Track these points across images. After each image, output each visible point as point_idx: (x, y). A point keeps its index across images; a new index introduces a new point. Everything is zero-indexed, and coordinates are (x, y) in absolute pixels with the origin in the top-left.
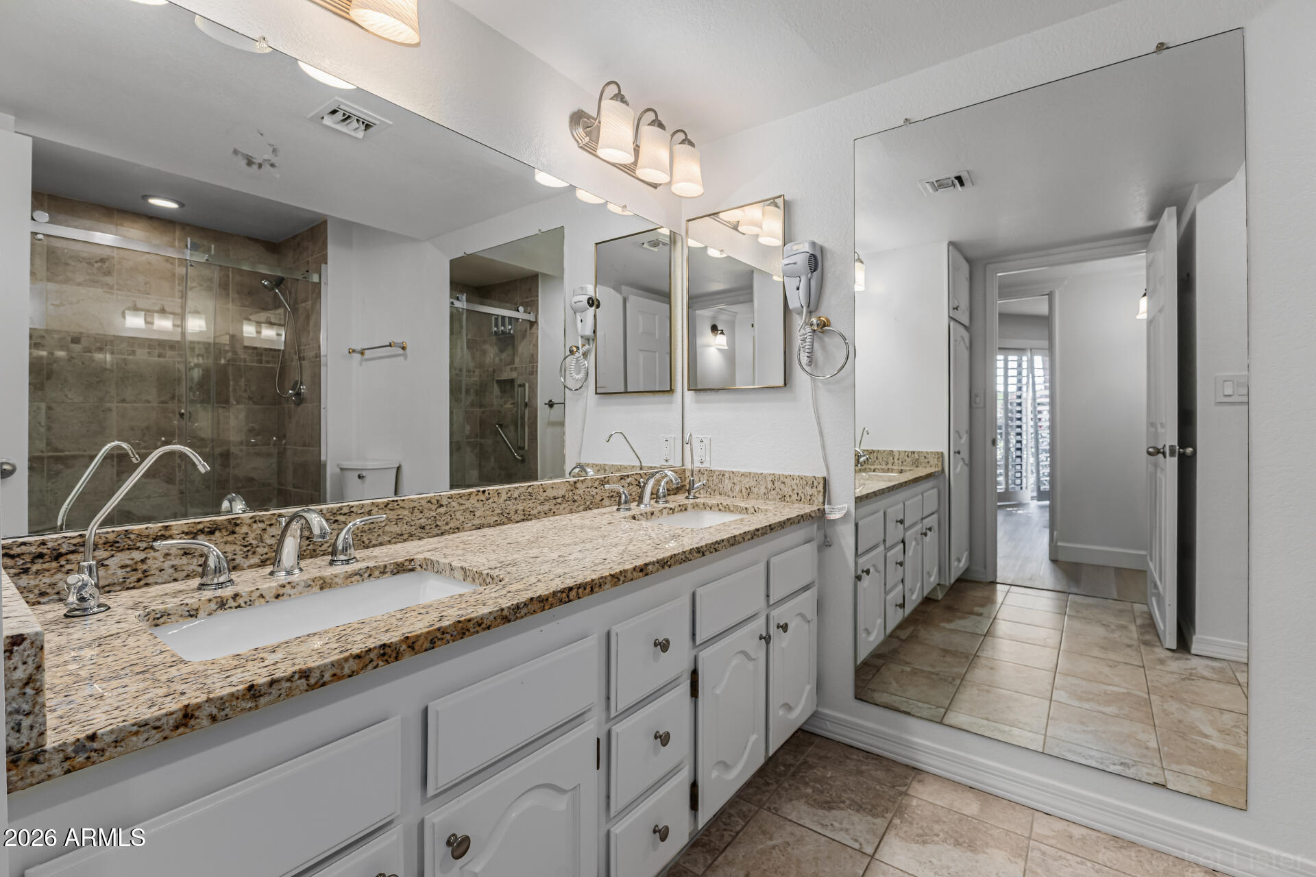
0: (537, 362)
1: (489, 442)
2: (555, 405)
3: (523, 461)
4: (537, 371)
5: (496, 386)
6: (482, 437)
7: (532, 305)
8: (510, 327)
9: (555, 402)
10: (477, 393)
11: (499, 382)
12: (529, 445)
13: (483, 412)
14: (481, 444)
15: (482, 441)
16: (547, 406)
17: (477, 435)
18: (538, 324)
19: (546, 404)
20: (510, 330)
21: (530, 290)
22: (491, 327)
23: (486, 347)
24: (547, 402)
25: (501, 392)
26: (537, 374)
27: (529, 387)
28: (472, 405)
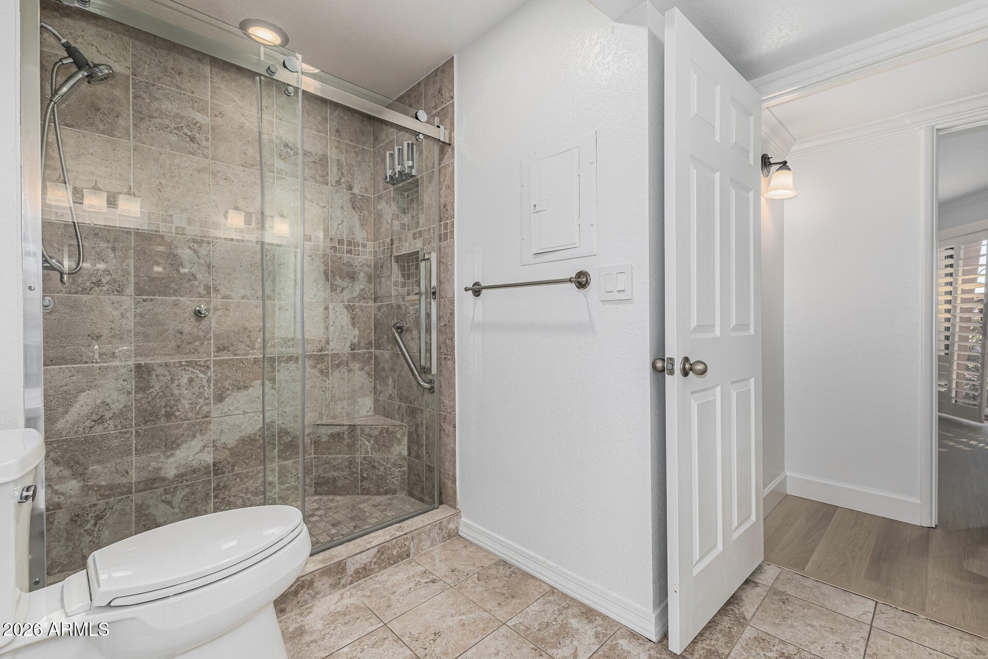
0: (453, 217)
1: (387, 354)
2: (484, 291)
3: (431, 390)
4: (452, 232)
5: (395, 265)
6: (378, 347)
7: (444, 115)
8: (410, 163)
9: (483, 285)
10: (370, 278)
11: (398, 259)
12: (439, 364)
13: (379, 308)
14: (376, 358)
15: (378, 352)
16: (470, 292)
17: (370, 343)
18: (453, 149)
19: (466, 289)
20: (412, 167)
21: (440, 91)
22: (385, 169)
23: (382, 205)
24: (470, 286)
25: (403, 275)
26: (453, 237)
27: (440, 263)
28: (362, 297)
